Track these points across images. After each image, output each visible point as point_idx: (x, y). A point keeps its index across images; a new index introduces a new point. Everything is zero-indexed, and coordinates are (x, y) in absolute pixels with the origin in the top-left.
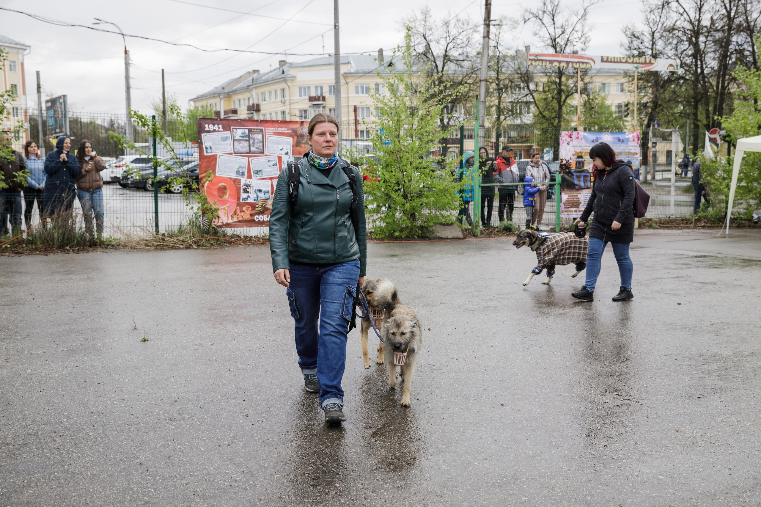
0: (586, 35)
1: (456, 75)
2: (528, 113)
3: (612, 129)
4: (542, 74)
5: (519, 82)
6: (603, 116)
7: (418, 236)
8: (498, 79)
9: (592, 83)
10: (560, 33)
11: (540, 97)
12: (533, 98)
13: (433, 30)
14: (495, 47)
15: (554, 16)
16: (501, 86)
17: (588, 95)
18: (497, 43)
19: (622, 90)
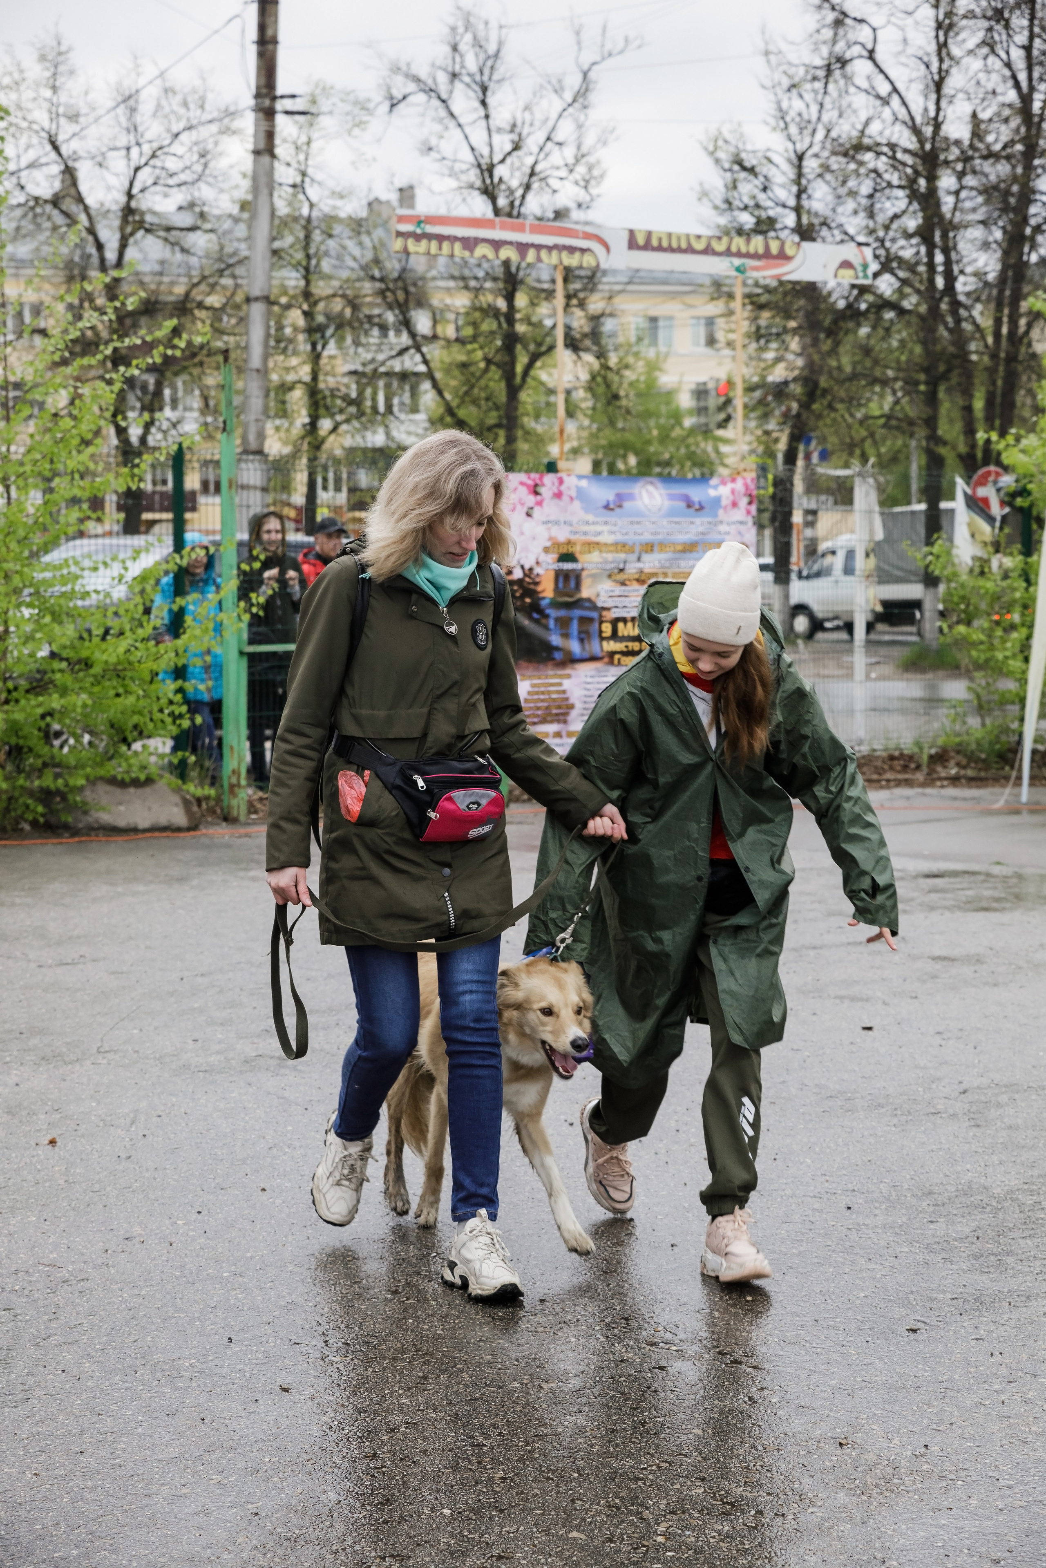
0: (591, 159)
1: (166, 279)
2: (415, 410)
3: (683, 466)
4: (452, 284)
5: (377, 305)
6: (652, 423)
7: (34, 824)
8: (307, 294)
9: (611, 315)
10: (508, 147)
11: (447, 360)
12: (426, 362)
13: (82, 120)
14: (294, 186)
15: (484, 89)
16: (320, 319)
17: (601, 355)
18: (304, 174)
19: (711, 341)
